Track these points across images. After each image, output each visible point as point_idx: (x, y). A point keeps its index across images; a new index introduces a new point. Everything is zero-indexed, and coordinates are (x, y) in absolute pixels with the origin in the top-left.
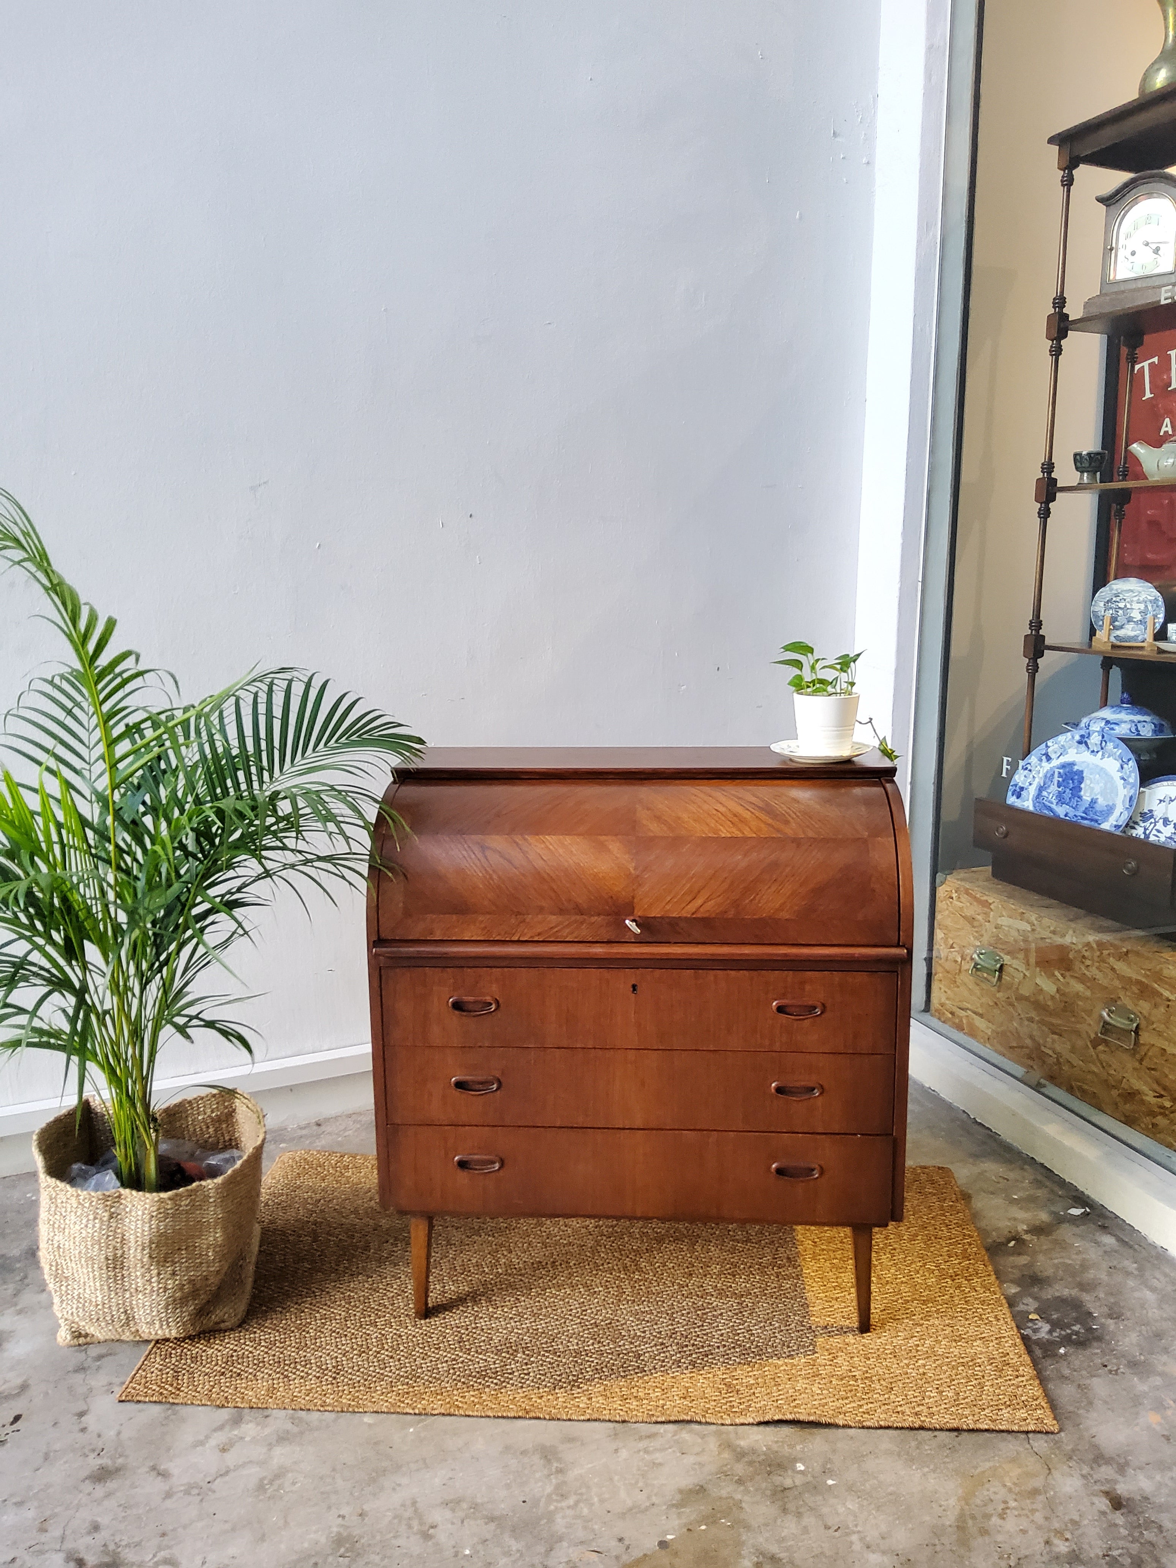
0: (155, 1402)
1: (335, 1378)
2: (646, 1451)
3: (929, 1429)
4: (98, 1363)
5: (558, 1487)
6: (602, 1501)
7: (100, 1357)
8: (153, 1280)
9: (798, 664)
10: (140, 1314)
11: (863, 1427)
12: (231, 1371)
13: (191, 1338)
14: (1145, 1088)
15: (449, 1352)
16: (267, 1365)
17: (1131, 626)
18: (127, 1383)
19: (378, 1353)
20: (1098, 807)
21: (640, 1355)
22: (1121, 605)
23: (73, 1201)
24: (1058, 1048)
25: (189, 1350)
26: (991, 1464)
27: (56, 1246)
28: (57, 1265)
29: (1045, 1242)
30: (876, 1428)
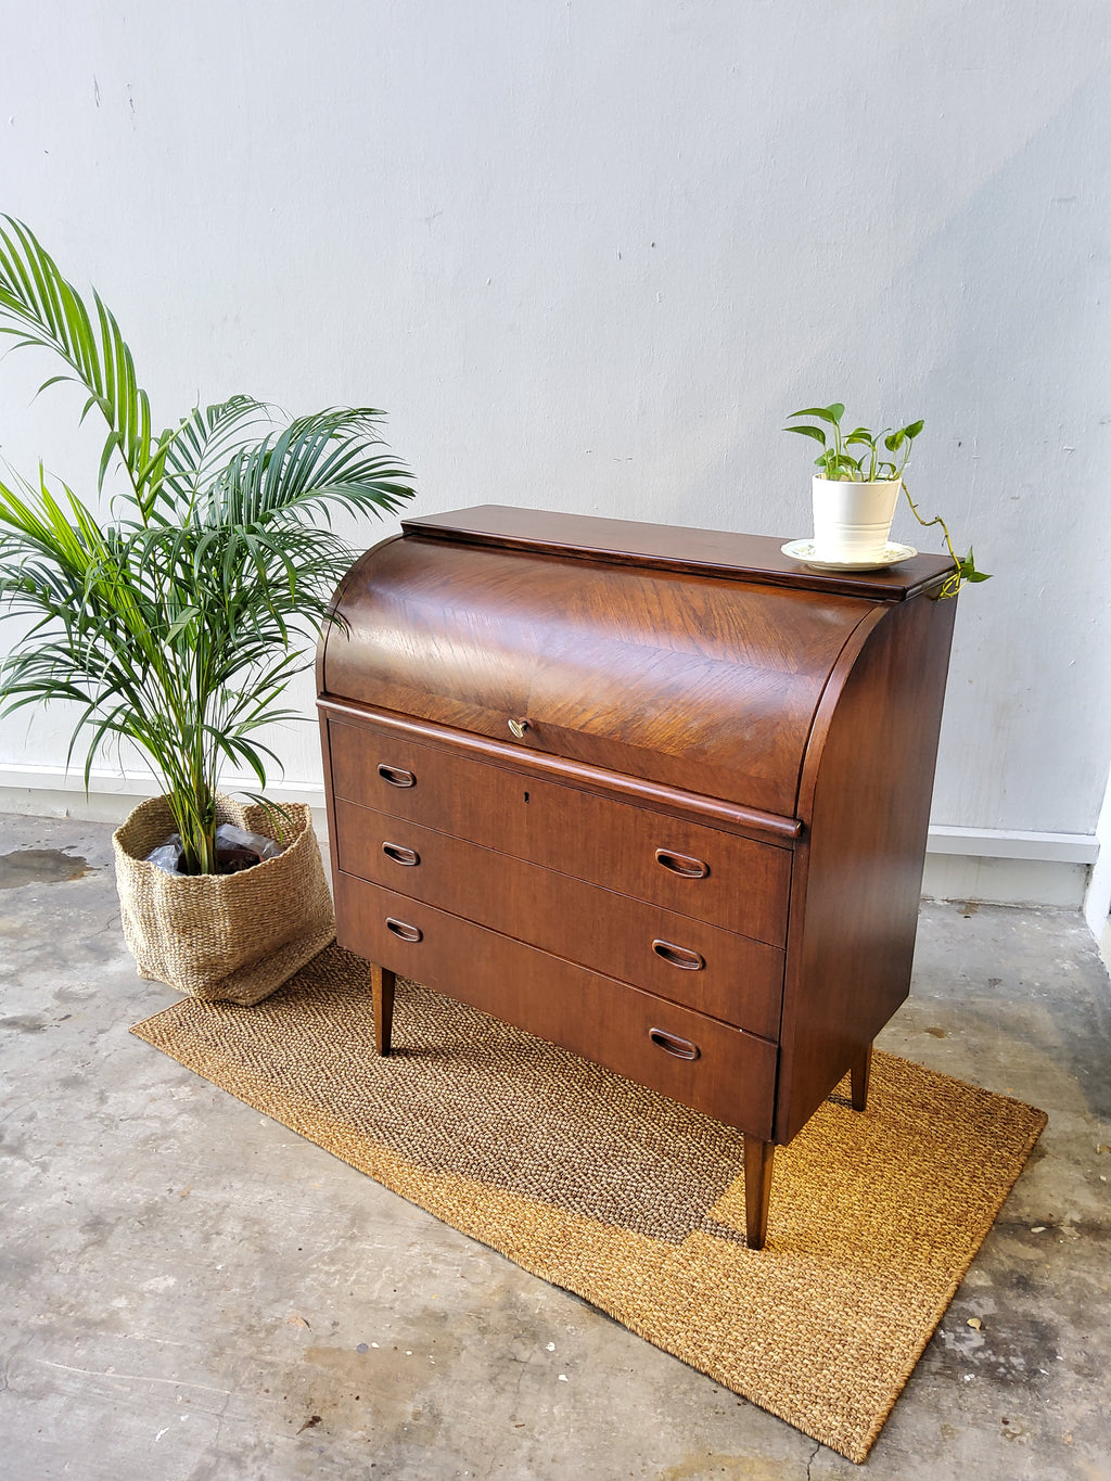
1: (273, 1077)
3: (715, 1381)
5: (337, 1251)
8: (176, 945)
9: (818, 434)
11: (648, 1342)
12: (214, 1040)
15: (372, 1093)
16: (240, 1046)
18: (145, 1020)
19: (323, 1070)
21: (517, 1168)
26: (745, 1454)
29: (1084, 1246)
30: (661, 1350)
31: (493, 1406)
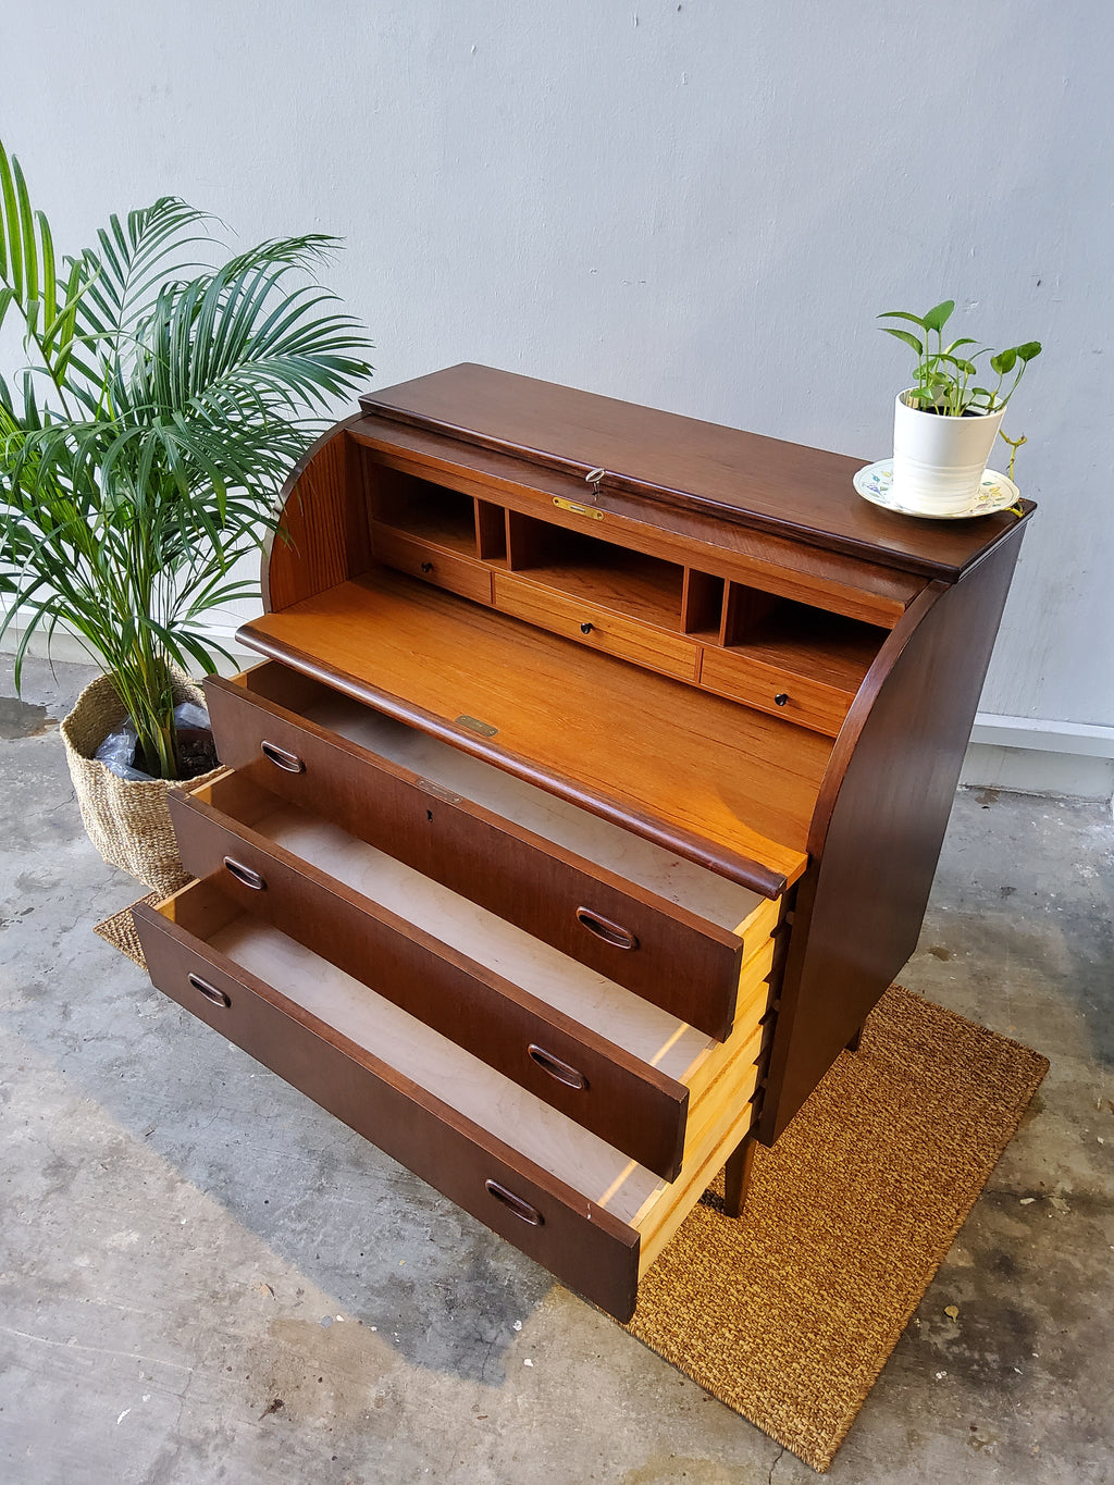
0: (114, 945)
4: (112, 888)
5: (305, 1204)
6: (323, 1243)
7: (118, 883)
8: (136, 845)
18: (111, 917)
26: (707, 1457)
31: (457, 1394)
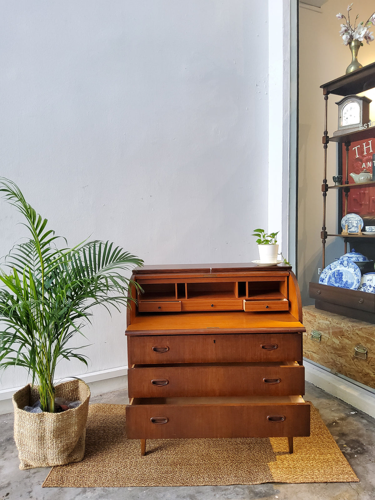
0: (55, 487)
1: (116, 476)
2: (225, 495)
3: (317, 483)
4: (34, 475)
7: (35, 473)
8: (54, 444)
9: (259, 235)
10: (50, 457)
11: (296, 483)
12: (81, 475)
13: (66, 465)
14: (371, 372)
15: (154, 466)
16: (93, 473)
17: (353, 228)
18: (45, 481)
19: (130, 467)
20: (348, 283)
21: (219, 464)
22: (350, 222)
23: (28, 417)
24: (341, 361)
25: (65, 469)
26: (339, 493)
27: (21, 433)
28: (21, 440)
29: (344, 423)
30: (300, 483)
